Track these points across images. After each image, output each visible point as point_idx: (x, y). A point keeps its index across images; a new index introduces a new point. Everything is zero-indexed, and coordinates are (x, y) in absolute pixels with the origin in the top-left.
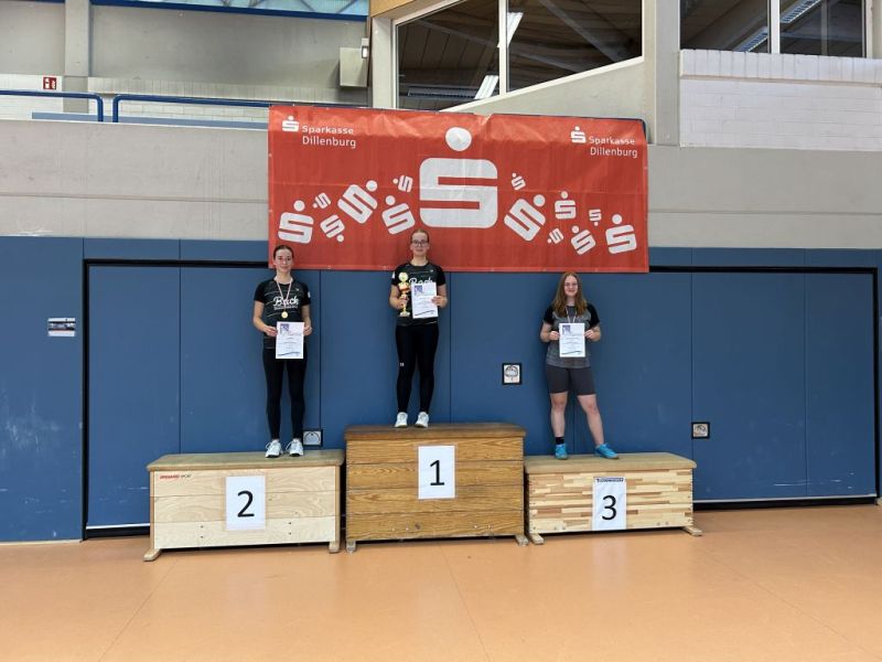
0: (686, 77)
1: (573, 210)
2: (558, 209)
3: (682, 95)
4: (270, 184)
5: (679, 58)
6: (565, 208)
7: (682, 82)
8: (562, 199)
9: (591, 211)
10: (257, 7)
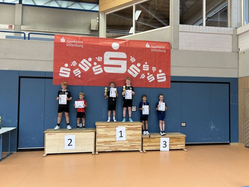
0: (180, 31)
1: (148, 68)
2: (144, 67)
3: (180, 36)
5: (179, 27)
6: (146, 67)
7: (180, 33)
8: (145, 64)
10: (69, 8)
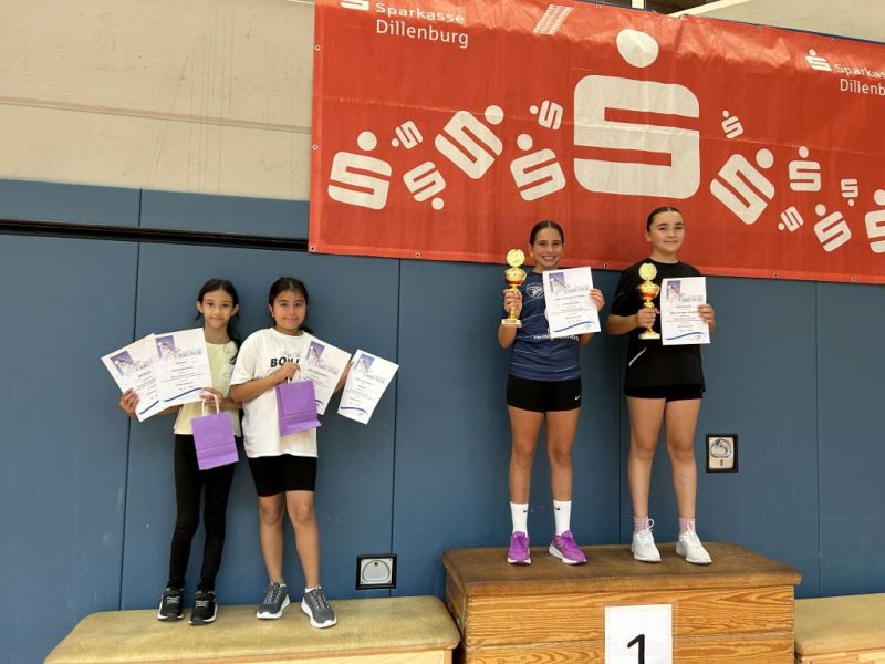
1: (817, 177)
2: (793, 175)
4: (315, 99)
6: (805, 174)
8: (801, 159)
9: (844, 182)
